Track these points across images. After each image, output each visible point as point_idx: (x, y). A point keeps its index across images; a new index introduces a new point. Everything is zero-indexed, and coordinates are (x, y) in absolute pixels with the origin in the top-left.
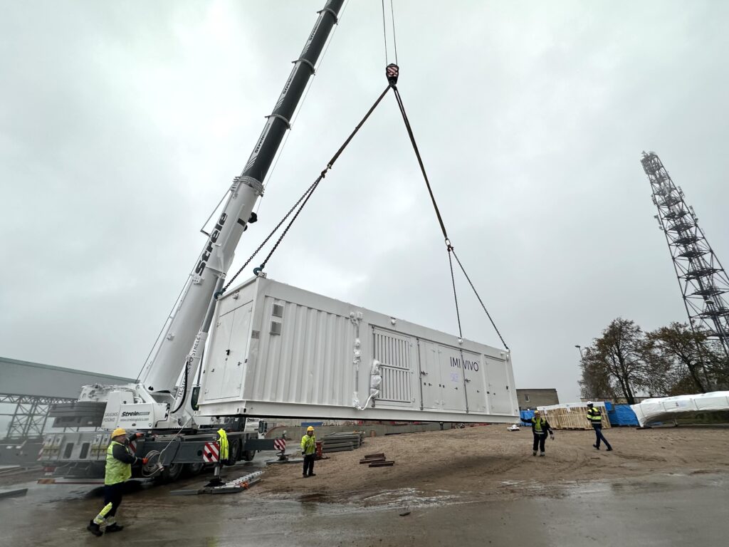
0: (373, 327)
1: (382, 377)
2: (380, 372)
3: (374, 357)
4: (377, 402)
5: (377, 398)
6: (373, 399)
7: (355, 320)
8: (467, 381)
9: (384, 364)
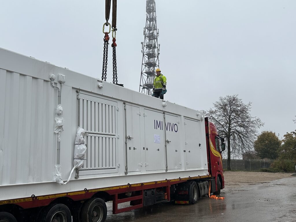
0: (78, 91)
1: (86, 145)
2: (85, 140)
3: (79, 125)
4: (80, 173)
5: (81, 168)
6: (77, 170)
7: (56, 83)
8: (168, 142)
9: (89, 131)
